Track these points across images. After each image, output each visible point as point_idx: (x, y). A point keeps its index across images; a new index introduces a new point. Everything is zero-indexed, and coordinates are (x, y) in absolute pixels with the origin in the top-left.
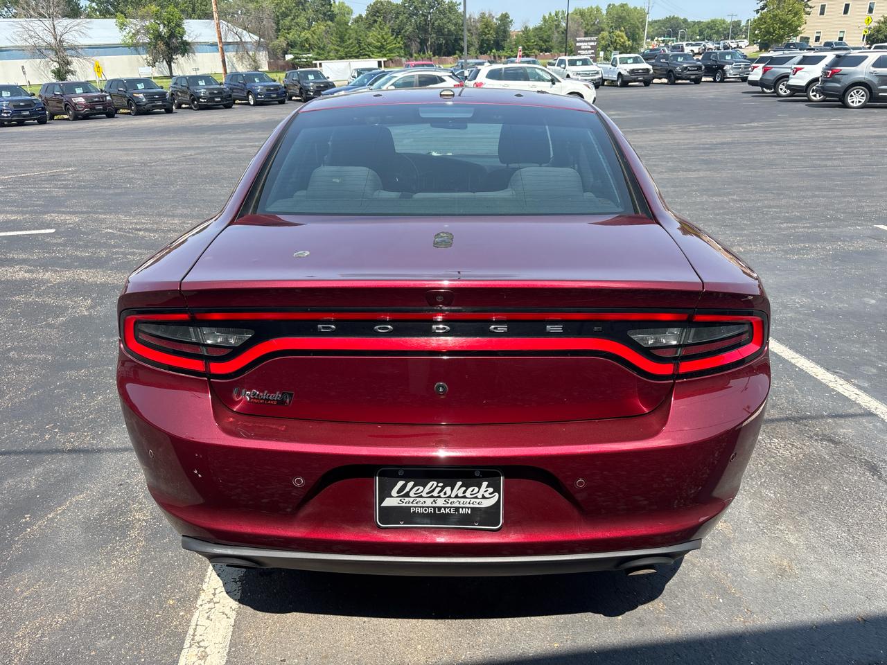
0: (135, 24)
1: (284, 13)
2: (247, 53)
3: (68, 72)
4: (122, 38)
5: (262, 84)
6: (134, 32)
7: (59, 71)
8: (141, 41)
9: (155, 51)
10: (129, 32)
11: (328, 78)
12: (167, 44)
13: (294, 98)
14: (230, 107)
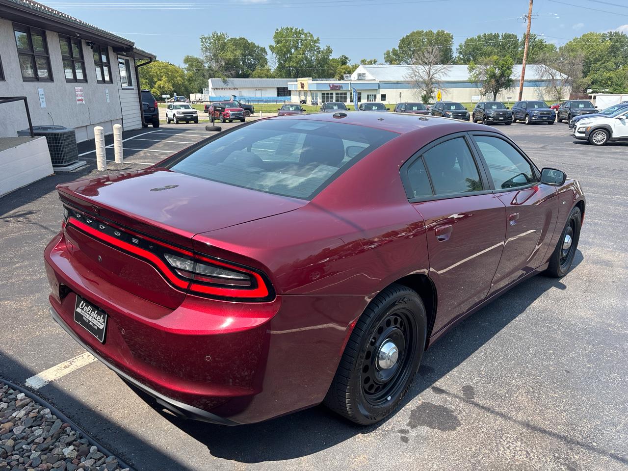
0: (480, 68)
1: (597, 58)
2: (555, 87)
3: (431, 97)
4: (469, 77)
5: (539, 109)
6: (478, 73)
7: (425, 96)
8: (481, 79)
9: (487, 86)
10: (475, 73)
11: (597, 107)
12: (497, 81)
13: (563, 121)
14: (509, 124)
